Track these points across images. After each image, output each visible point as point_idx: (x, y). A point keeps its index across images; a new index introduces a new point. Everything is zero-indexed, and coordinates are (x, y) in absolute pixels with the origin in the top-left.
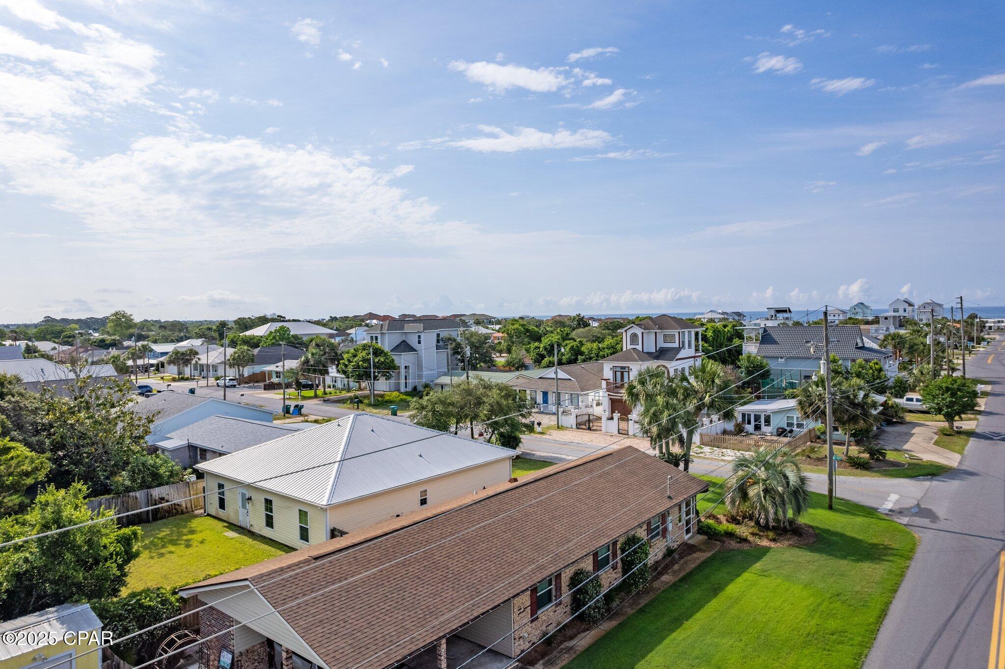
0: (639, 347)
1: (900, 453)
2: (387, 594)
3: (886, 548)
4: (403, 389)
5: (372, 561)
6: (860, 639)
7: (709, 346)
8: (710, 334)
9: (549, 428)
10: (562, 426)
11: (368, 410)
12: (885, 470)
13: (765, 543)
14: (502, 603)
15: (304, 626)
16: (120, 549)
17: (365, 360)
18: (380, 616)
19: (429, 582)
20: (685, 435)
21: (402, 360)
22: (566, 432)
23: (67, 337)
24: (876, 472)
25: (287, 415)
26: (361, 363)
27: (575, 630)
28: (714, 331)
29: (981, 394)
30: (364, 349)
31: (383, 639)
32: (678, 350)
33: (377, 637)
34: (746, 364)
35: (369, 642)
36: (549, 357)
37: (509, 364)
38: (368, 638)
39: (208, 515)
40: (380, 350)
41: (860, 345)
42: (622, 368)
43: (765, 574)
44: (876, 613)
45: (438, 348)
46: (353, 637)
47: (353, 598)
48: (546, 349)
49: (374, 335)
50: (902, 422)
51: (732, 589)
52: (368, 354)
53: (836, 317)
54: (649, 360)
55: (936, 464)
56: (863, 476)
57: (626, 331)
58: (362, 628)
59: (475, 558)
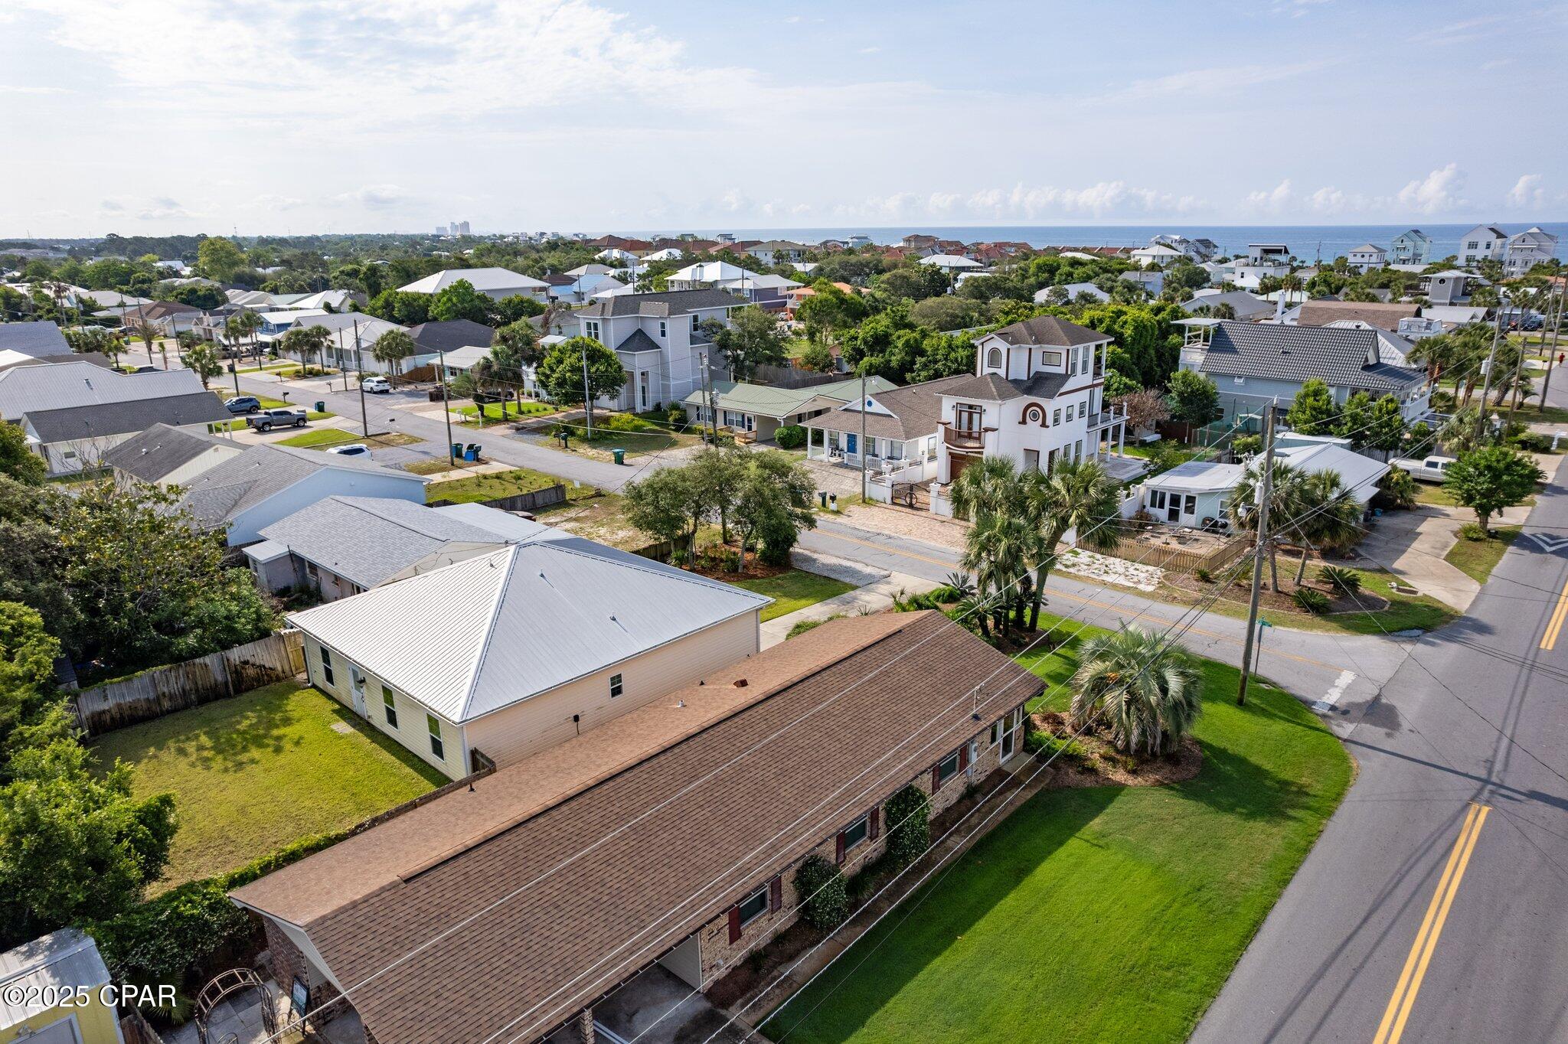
0: (1002, 372)
1: (1386, 577)
2: (506, 940)
3: (1302, 792)
4: (639, 409)
5: (491, 879)
6: (1204, 979)
7: (1125, 352)
8: (1129, 332)
9: (850, 501)
10: (871, 499)
11: (581, 451)
12: (1350, 617)
13: (1119, 776)
14: (675, 946)
15: (377, 1009)
16: (144, 833)
17: (576, 369)
18: (491, 981)
19: (571, 914)
20: (1034, 575)
21: (637, 362)
22: (875, 510)
23: (140, 282)
24: (1335, 619)
25: (457, 461)
26: (568, 374)
27: (798, 945)
28: (1136, 328)
29: (1559, 446)
30: (574, 351)
31: (489, 1024)
32: (1065, 377)
33: (481, 1021)
34: (1181, 387)
35: (468, 1030)
36: (872, 355)
37: (809, 362)
38: (468, 1024)
39: (314, 686)
40: (599, 351)
41: (1372, 361)
42: (971, 407)
43: (1101, 843)
44: (1241, 929)
45: (694, 340)
46: (447, 1022)
47: (456, 951)
48: (865, 342)
49: (592, 322)
50: (1408, 508)
51: (1046, 872)
52: (580, 359)
53: (1366, 260)
54: (1014, 396)
55: (1436, 605)
56: (1312, 627)
57: (982, 344)
58: (461, 1007)
59: (647, 862)
